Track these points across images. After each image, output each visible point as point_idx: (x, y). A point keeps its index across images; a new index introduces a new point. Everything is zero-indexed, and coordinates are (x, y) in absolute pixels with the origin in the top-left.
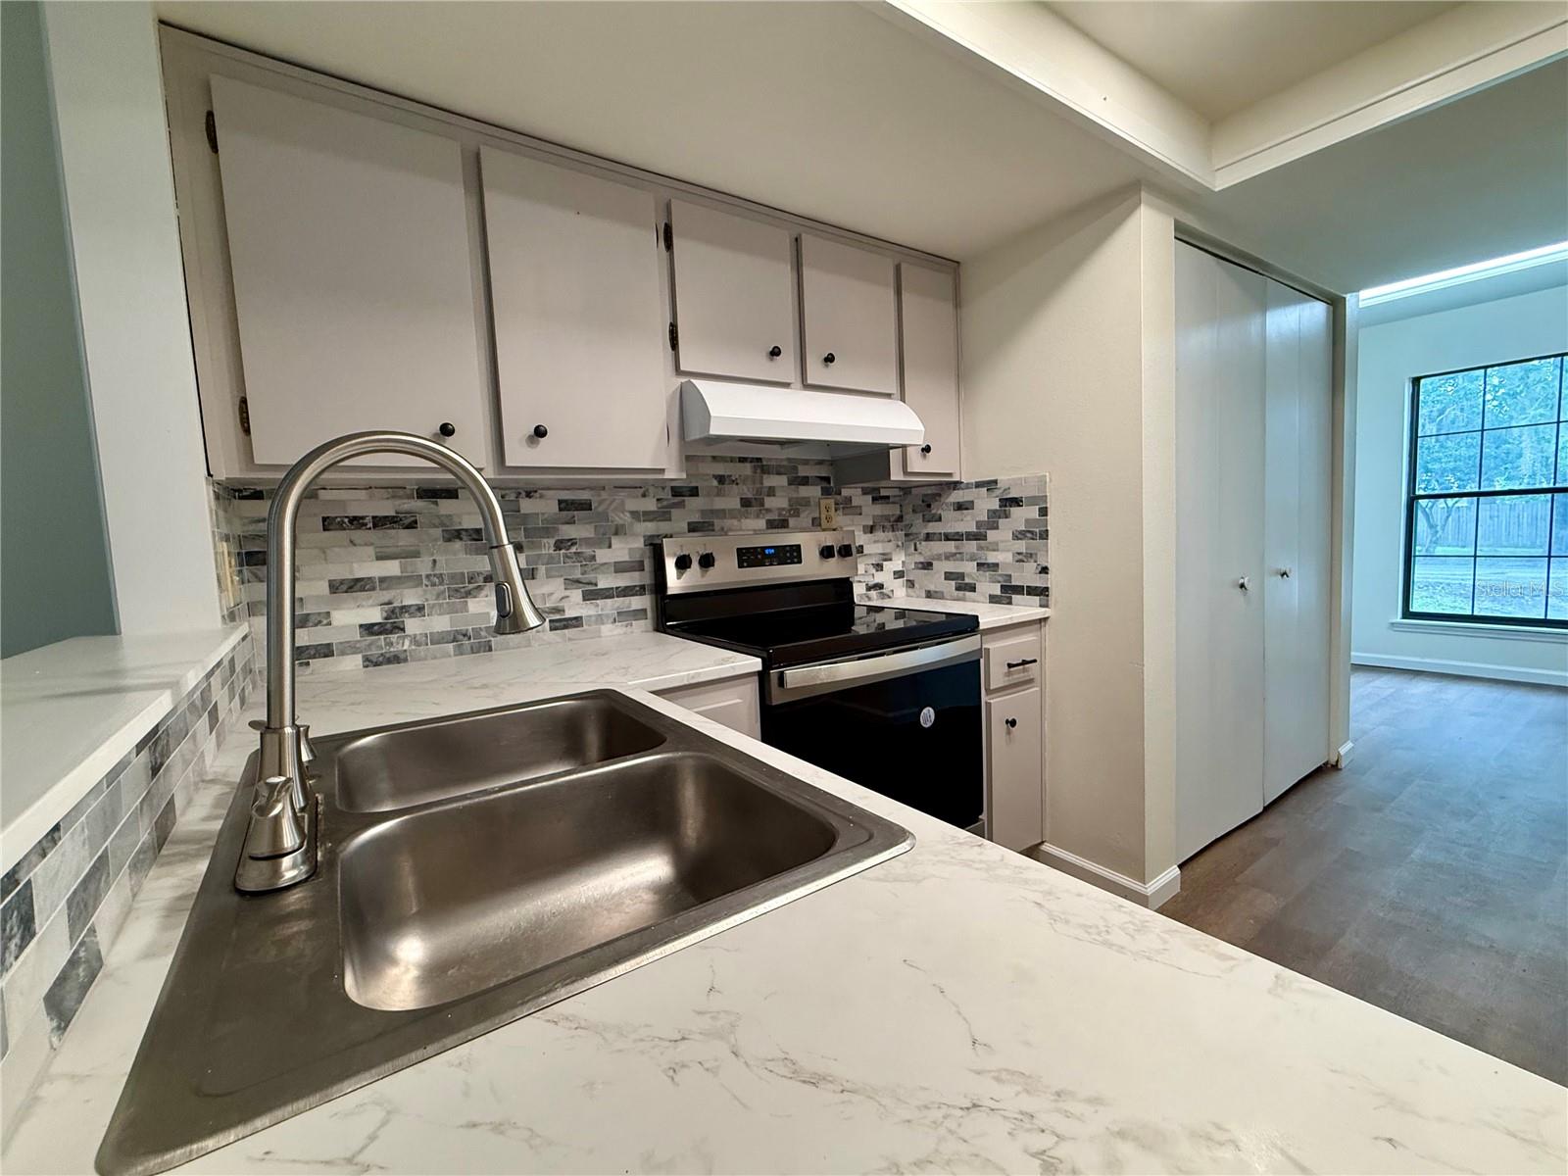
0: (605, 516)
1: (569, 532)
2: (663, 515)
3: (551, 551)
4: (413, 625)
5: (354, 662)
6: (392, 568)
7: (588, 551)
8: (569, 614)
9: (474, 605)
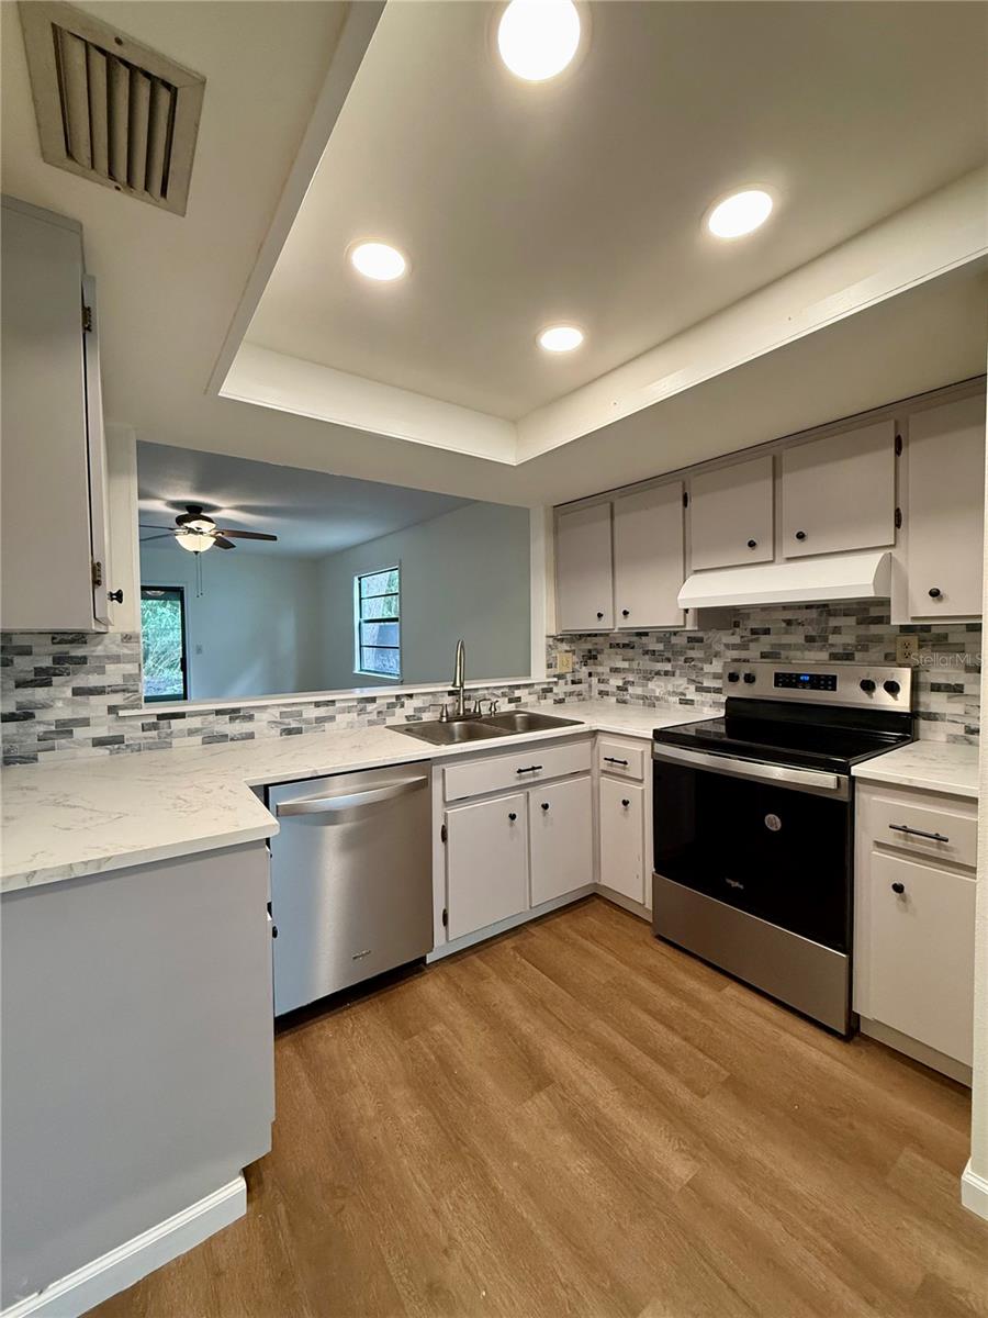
0: (710, 646)
1: (691, 654)
2: (744, 646)
4: (631, 689)
5: (614, 699)
6: (626, 665)
7: (700, 665)
8: (688, 697)
9: (651, 685)
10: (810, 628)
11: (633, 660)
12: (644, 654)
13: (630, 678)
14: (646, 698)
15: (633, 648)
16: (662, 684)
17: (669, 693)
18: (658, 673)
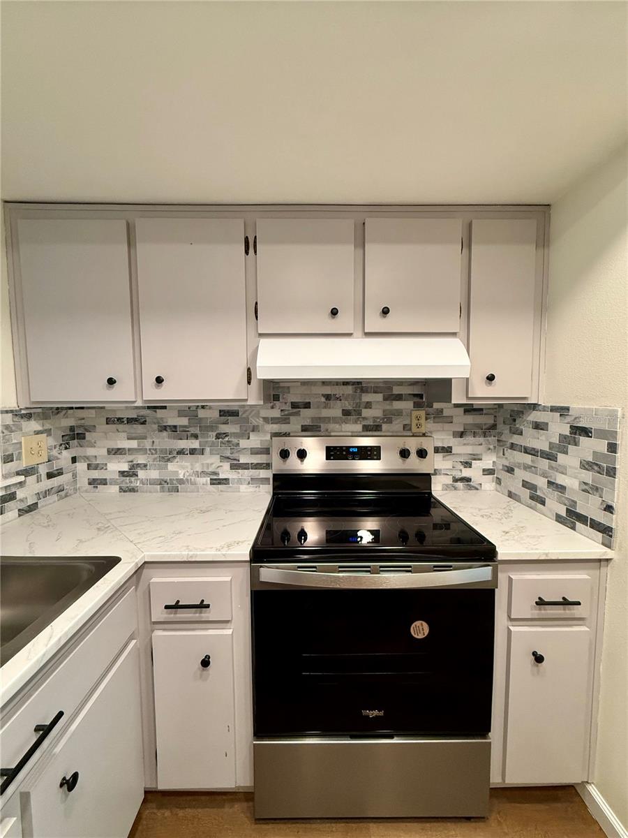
0: (247, 420)
1: (224, 428)
2: (284, 420)
3: (214, 439)
4: (142, 474)
5: (114, 489)
6: (134, 444)
7: (235, 441)
9: (171, 467)
10: (346, 402)
11: (145, 438)
12: (161, 431)
13: (141, 459)
14: (166, 482)
15: (144, 423)
16: (188, 464)
17: (198, 474)
18: (181, 452)
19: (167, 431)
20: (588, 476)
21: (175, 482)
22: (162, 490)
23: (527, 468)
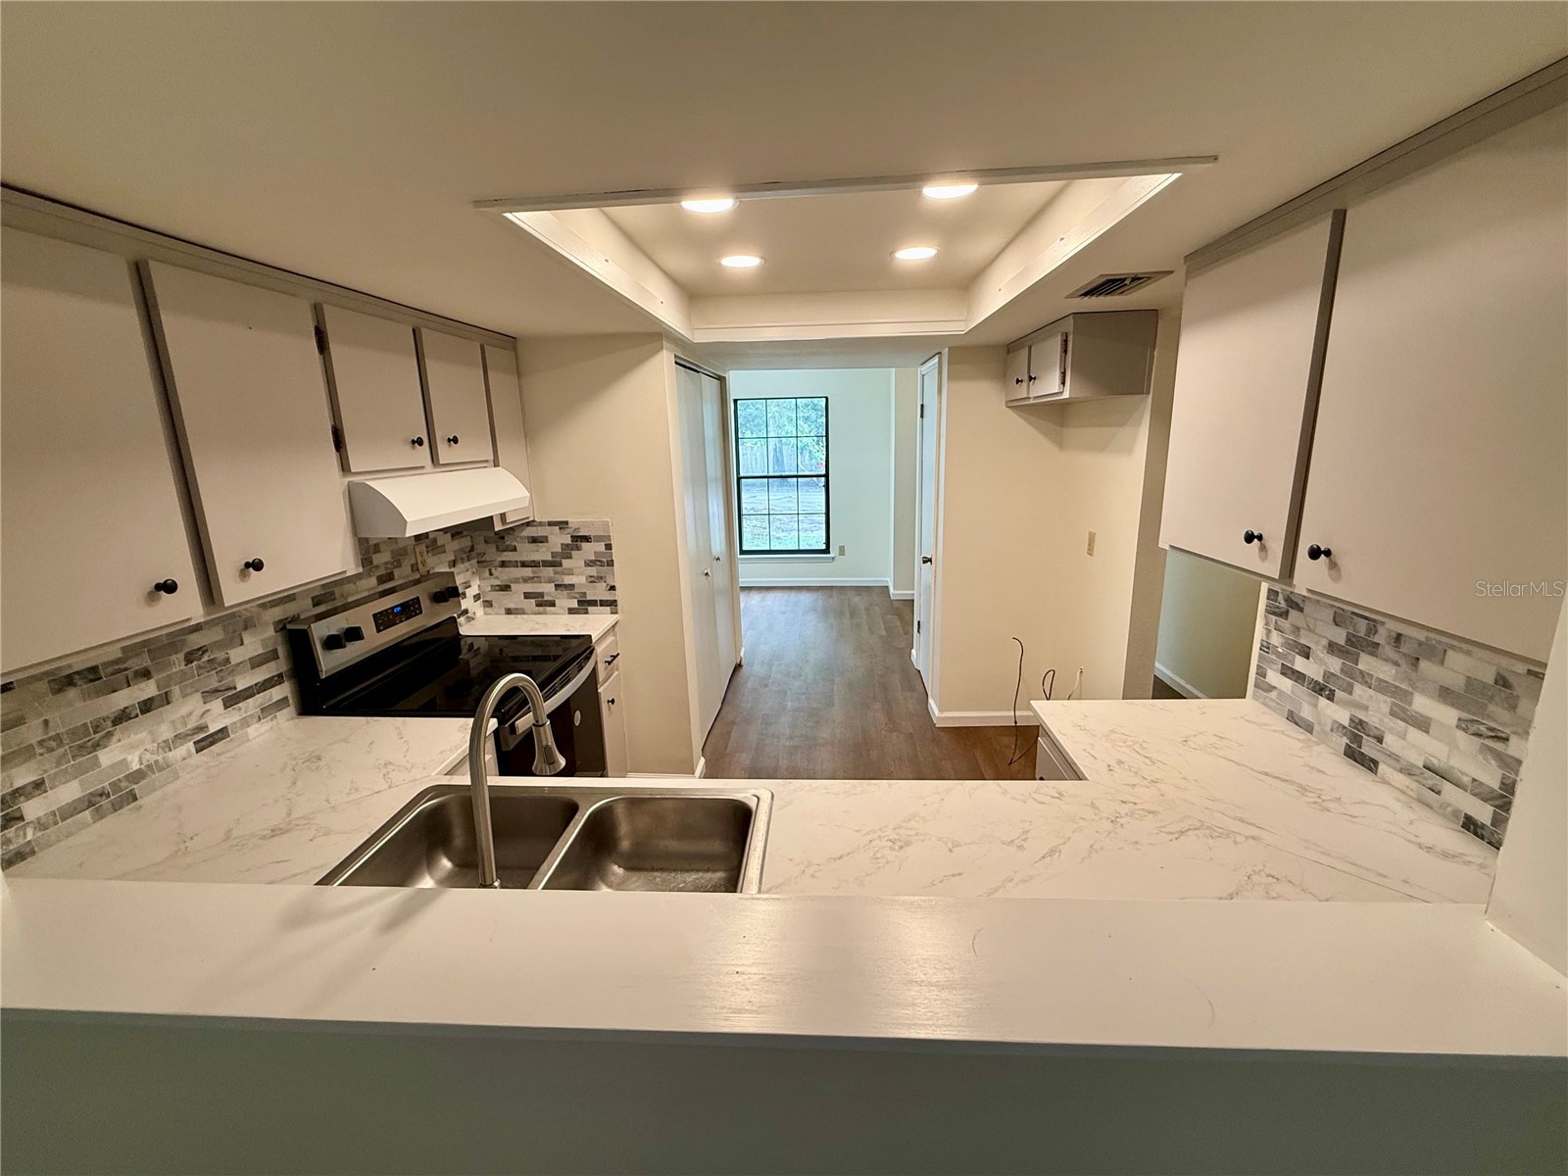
3: (183, 667)
4: (33, 808)
8: (213, 729)
12: (60, 690)
13: (23, 776)
14: (101, 795)
19: (75, 685)
20: (593, 571)
21: (123, 784)
22: (100, 815)
23: (526, 580)
